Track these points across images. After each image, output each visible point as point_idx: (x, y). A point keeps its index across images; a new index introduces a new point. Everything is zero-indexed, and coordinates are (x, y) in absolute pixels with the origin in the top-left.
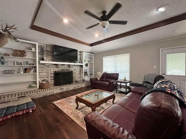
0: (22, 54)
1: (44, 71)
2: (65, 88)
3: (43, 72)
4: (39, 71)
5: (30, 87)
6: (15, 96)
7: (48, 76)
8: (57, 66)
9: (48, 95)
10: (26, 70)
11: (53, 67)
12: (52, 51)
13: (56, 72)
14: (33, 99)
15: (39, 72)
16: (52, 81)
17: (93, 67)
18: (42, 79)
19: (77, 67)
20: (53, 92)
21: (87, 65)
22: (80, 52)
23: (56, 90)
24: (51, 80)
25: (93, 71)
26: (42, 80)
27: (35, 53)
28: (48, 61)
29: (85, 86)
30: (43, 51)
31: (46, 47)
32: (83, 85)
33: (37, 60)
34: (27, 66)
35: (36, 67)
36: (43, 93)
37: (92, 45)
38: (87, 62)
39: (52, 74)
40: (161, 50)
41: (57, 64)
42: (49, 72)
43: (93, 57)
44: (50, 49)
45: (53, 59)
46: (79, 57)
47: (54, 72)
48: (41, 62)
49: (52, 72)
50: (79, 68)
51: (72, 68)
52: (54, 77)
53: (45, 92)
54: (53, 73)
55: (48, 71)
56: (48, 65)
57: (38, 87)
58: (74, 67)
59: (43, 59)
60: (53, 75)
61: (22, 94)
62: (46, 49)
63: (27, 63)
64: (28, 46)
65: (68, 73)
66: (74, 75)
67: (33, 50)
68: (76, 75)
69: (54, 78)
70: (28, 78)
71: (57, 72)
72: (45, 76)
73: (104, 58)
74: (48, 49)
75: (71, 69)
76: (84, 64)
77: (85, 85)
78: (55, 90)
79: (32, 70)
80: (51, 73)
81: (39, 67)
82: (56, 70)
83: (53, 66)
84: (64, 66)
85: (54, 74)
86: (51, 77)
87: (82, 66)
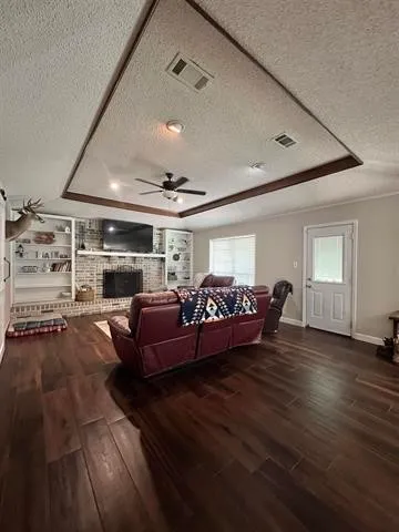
0: (48, 238)
1: (84, 268)
3: (83, 271)
4: (76, 268)
5: (61, 296)
6: (38, 308)
7: (92, 279)
8: (110, 260)
9: (91, 313)
10: (54, 267)
11: (103, 262)
12: (99, 231)
13: (108, 271)
14: (65, 317)
15: (76, 271)
16: (100, 289)
18: (81, 283)
19: (152, 263)
20: (100, 309)
21: (176, 258)
22: (161, 229)
23: (106, 305)
24: (97, 286)
25: (192, 270)
26: (80, 285)
27: (70, 236)
28: (91, 251)
30: (83, 232)
31: (90, 223)
33: (73, 248)
34: (57, 260)
35: (70, 262)
36: (81, 308)
37: (182, 215)
38: (175, 251)
40: (305, 228)
41: (109, 257)
42: (94, 271)
43: (192, 239)
44: (96, 227)
46: (156, 241)
47: (104, 271)
48: (80, 252)
49: (100, 272)
50: (157, 263)
51: (140, 263)
52: (103, 280)
53: (84, 307)
54: (102, 273)
55: (92, 268)
56: (92, 257)
57: (74, 297)
58: (146, 262)
59: (83, 247)
60: (101, 277)
61: (47, 308)
62: (90, 227)
63: (57, 253)
64: (59, 224)
65: (130, 273)
66: (145, 279)
67: (66, 232)
68: (149, 278)
69: (103, 283)
70: (58, 280)
72: (86, 277)
73: (211, 243)
75: (138, 266)
76: (168, 256)
78: (103, 306)
79: (65, 267)
80: (98, 273)
81: (76, 262)
82: (108, 267)
83: (103, 259)
84: (123, 260)
85: (104, 274)
86: (99, 280)
87: (163, 260)
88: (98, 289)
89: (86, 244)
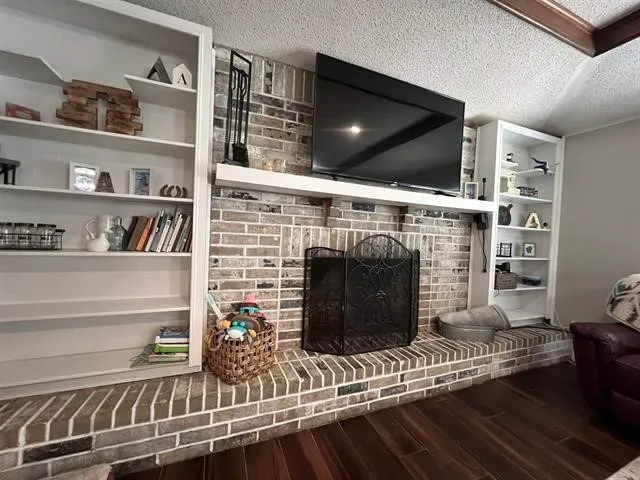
1: (244, 240)
2: (375, 384)
3: (239, 252)
4: (214, 239)
7: (268, 280)
8: (327, 214)
11: (305, 221)
12: (299, 107)
13: (319, 254)
15: (213, 251)
16: (291, 315)
17: (555, 230)
18: (231, 297)
19: (444, 229)
20: (293, 414)
21: (505, 216)
23: (315, 397)
24: (284, 305)
25: (553, 257)
26: (228, 304)
29: (506, 372)
30: (241, 104)
31: (269, 76)
32: (497, 362)
33: (203, 157)
35: (187, 211)
36: (218, 416)
39: (293, 263)
41: (325, 203)
42: (275, 253)
43: (558, 157)
44: (288, 95)
45: (304, 161)
47: (307, 251)
48: (229, 173)
49: (296, 254)
51: (415, 229)
52: (305, 284)
53: (232, 414)
54: (301, 258)
55: (271, 241)
56: (272, 200)
57: (196, 360)
58: (429, 226)
59: (240, 157)
60: (297, 274)
61: (59, 429)
62: (268, 91)
63: (144, 180)
65: (388, 261)
66: (424, 280)
67: (177, 84)
68: (436, 280)
69: (305, 293)
71: (327, 253)
72: (249, 274)
74: (280, 92)
75: (414, 238)
77: (508, 364)
78: (306, 398)
79: (169, 234)
80: (290, 258)
81: (214, 215)
82: (321, 237)
83: (304, 211)
84: (366, 217)
85: (306, 263)
86: (289, 284)
88: (285, 316)
89: (253, 152)
